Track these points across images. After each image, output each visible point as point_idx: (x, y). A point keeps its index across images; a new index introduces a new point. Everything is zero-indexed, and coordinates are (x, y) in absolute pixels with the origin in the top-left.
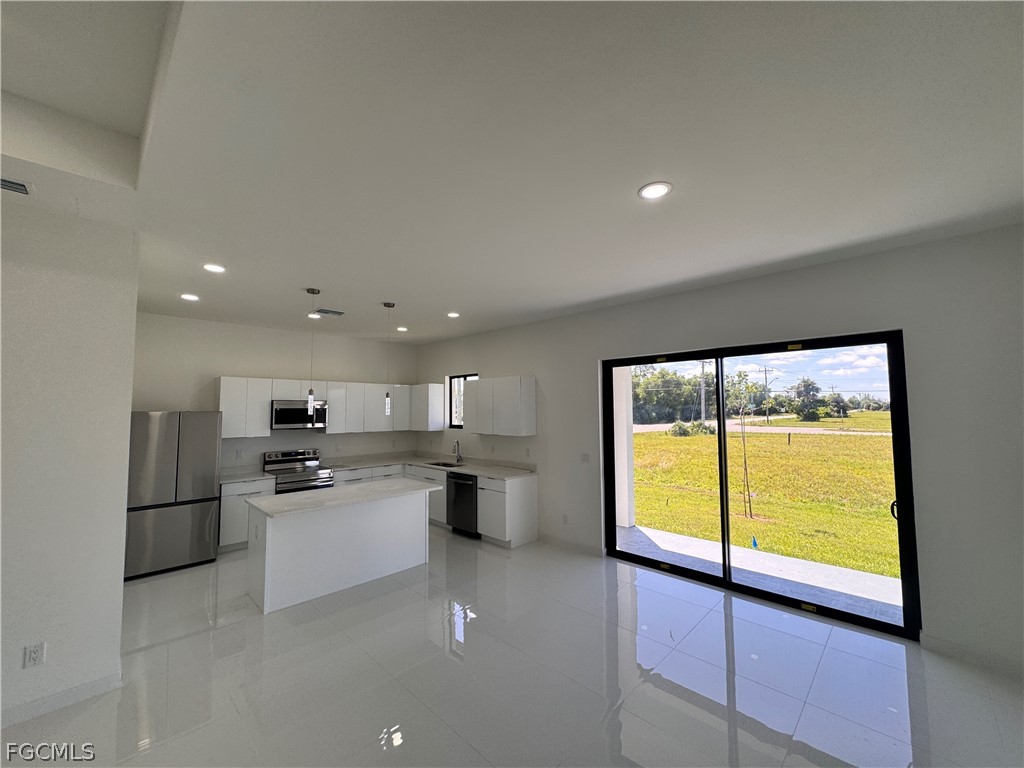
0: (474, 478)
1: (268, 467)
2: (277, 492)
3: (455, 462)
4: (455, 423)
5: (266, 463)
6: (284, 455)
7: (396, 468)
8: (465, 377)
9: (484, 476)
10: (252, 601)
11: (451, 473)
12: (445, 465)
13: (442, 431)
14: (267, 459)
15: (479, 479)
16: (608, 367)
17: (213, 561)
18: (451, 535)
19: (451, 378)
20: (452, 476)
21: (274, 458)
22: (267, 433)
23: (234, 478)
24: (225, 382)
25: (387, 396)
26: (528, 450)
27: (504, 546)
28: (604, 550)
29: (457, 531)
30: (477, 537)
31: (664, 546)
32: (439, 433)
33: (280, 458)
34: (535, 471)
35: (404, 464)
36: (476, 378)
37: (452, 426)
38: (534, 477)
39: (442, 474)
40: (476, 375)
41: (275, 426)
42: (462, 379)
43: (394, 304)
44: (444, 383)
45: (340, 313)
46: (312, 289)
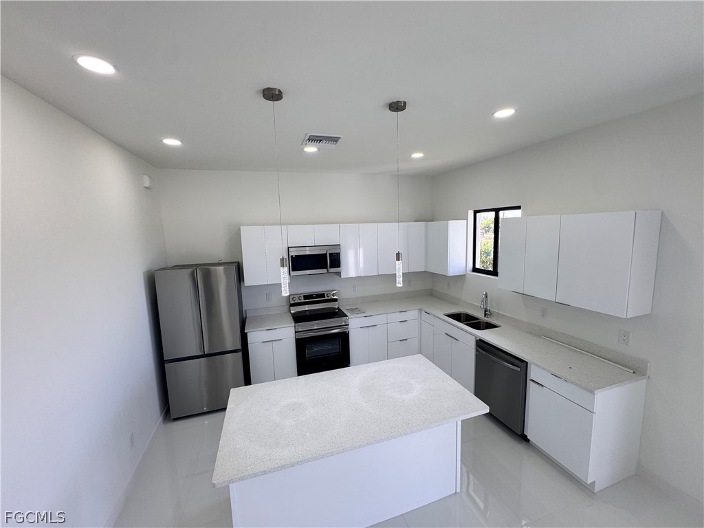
0: (521, 363)
1: (293, 309)
2: (297, 340)
3: (479, 315)
4: (478, 266)
5: (292, 305)
6: (306, 297)
7: (412, 314)
8: (497, 211)
9: (538, 366)
11: (482, 341)
13: (465, 275)
14: (292, 302)
15: (532, 369)
19: (476, 212)
20: (482, 345)
21: (297, 301)
22: (287, 279)
25: (398, 259)
30: (524, 438)
32: (460, 278)
33: (303, 301)
34: (644, 374)
35: (420, 310)
36: (518, 213)
37: (475, 270)
39: (469, 338)
40: (519, 208)
41: (293, 273)
42: (494, 213)
43: (405, 103)
44: (466, 219)
45: (335, 140)
46: (269, 89)
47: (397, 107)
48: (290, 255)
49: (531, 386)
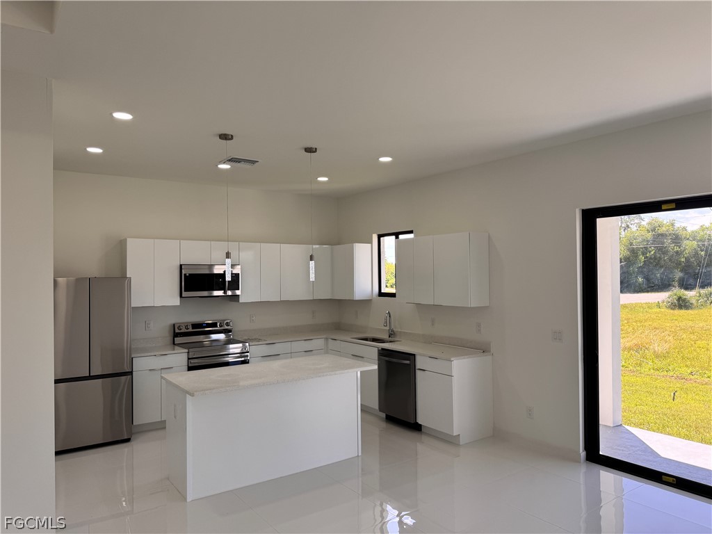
0: (411, 357)
1: (178, 340)
2: (190, 369)
3: (385, 337)
4: (384, 290)
5: (176, 335)
6: (195, 326)
7: (318, 343)
8: (397, 235)
9: (424, 355)
10: (174, 486)
11: (383, 349)
12: (374, 340)
13: (371, 300)
14: (177, 331)
15: (418, 359)
16: (590, 218)
17: (128, 440)
18: (384, 424)
19: (380, 236)
20: (384, 353)
21: (184, 330)
22: (176, 301)
23: (144, 351)
24: (132, 244)
25: (311, 259)
26: (479, 325)
27: (449, 440)
28: (583, 454)
29: (390, 419)
30: (417, 428)
31: (664, 453)
32: (366, 303)
33: (191, 330)
34: (489, 351)
35: (327, 339)
36: (411, 236)
37: (381, 294)
38: (487, 358)
39: (372, 351)
40: (411, 232)
41: (185, 294)
42: (394, 237)
43: (316, 149)
44: (371, 242)
45: (253, 162)
46: (225, 135)
47: (309, 150)
48: (183, 272)
49: (418, 373)
